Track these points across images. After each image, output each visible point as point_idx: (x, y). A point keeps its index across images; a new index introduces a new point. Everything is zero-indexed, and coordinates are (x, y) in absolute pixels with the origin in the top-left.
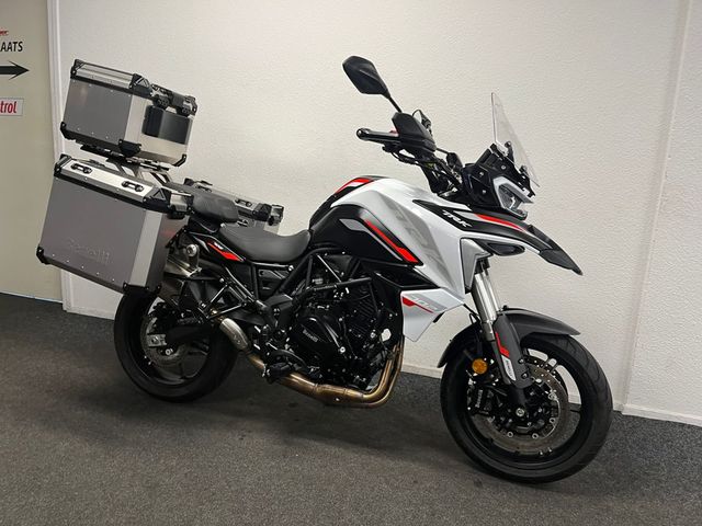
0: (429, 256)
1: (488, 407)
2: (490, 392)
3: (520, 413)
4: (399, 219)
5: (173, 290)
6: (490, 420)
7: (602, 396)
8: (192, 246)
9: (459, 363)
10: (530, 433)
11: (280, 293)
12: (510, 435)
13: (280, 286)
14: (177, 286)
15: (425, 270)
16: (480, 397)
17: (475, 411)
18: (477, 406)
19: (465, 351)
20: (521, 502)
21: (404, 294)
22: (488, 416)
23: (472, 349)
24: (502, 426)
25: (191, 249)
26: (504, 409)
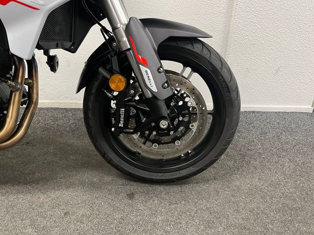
1: (133, 124)
2: (132, 109)
3: (164, 124)
6: (135, 136)
7: (234, 95)
9: (96, 84)
10: (173, 141)
12: (155, 147)
16: (122, 116)
17: (120, 130)
18: (121, 125)
19: (101, 70)
20: (171, 203)
22: (133, 133)
23: (108, 67)
24: (147, 139)
26: (148, 123)
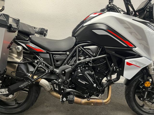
0: (140, 44)
4: (126, 28)
5: (12, 70)
8: (19, 47)
11: (65, 64)
13: (64, 61)
14: (14, 67)
15: (137, 50)
16: (146, 95)
18: (145, 98)
21: (127, 61)
25: (18, 48)
